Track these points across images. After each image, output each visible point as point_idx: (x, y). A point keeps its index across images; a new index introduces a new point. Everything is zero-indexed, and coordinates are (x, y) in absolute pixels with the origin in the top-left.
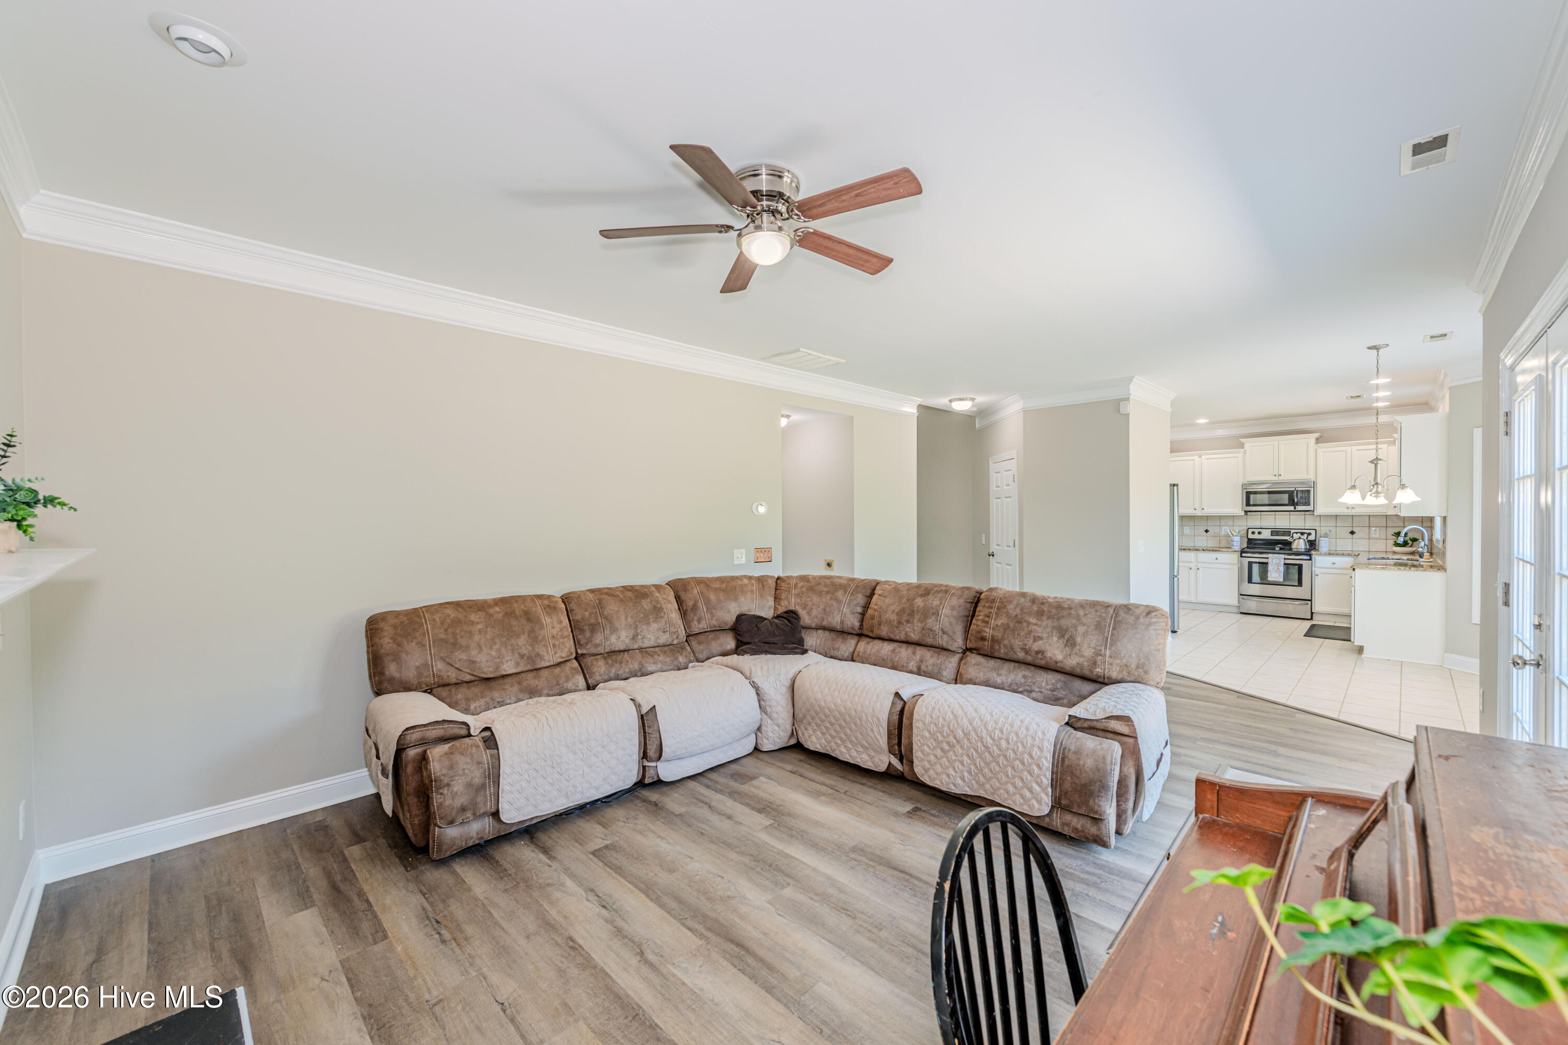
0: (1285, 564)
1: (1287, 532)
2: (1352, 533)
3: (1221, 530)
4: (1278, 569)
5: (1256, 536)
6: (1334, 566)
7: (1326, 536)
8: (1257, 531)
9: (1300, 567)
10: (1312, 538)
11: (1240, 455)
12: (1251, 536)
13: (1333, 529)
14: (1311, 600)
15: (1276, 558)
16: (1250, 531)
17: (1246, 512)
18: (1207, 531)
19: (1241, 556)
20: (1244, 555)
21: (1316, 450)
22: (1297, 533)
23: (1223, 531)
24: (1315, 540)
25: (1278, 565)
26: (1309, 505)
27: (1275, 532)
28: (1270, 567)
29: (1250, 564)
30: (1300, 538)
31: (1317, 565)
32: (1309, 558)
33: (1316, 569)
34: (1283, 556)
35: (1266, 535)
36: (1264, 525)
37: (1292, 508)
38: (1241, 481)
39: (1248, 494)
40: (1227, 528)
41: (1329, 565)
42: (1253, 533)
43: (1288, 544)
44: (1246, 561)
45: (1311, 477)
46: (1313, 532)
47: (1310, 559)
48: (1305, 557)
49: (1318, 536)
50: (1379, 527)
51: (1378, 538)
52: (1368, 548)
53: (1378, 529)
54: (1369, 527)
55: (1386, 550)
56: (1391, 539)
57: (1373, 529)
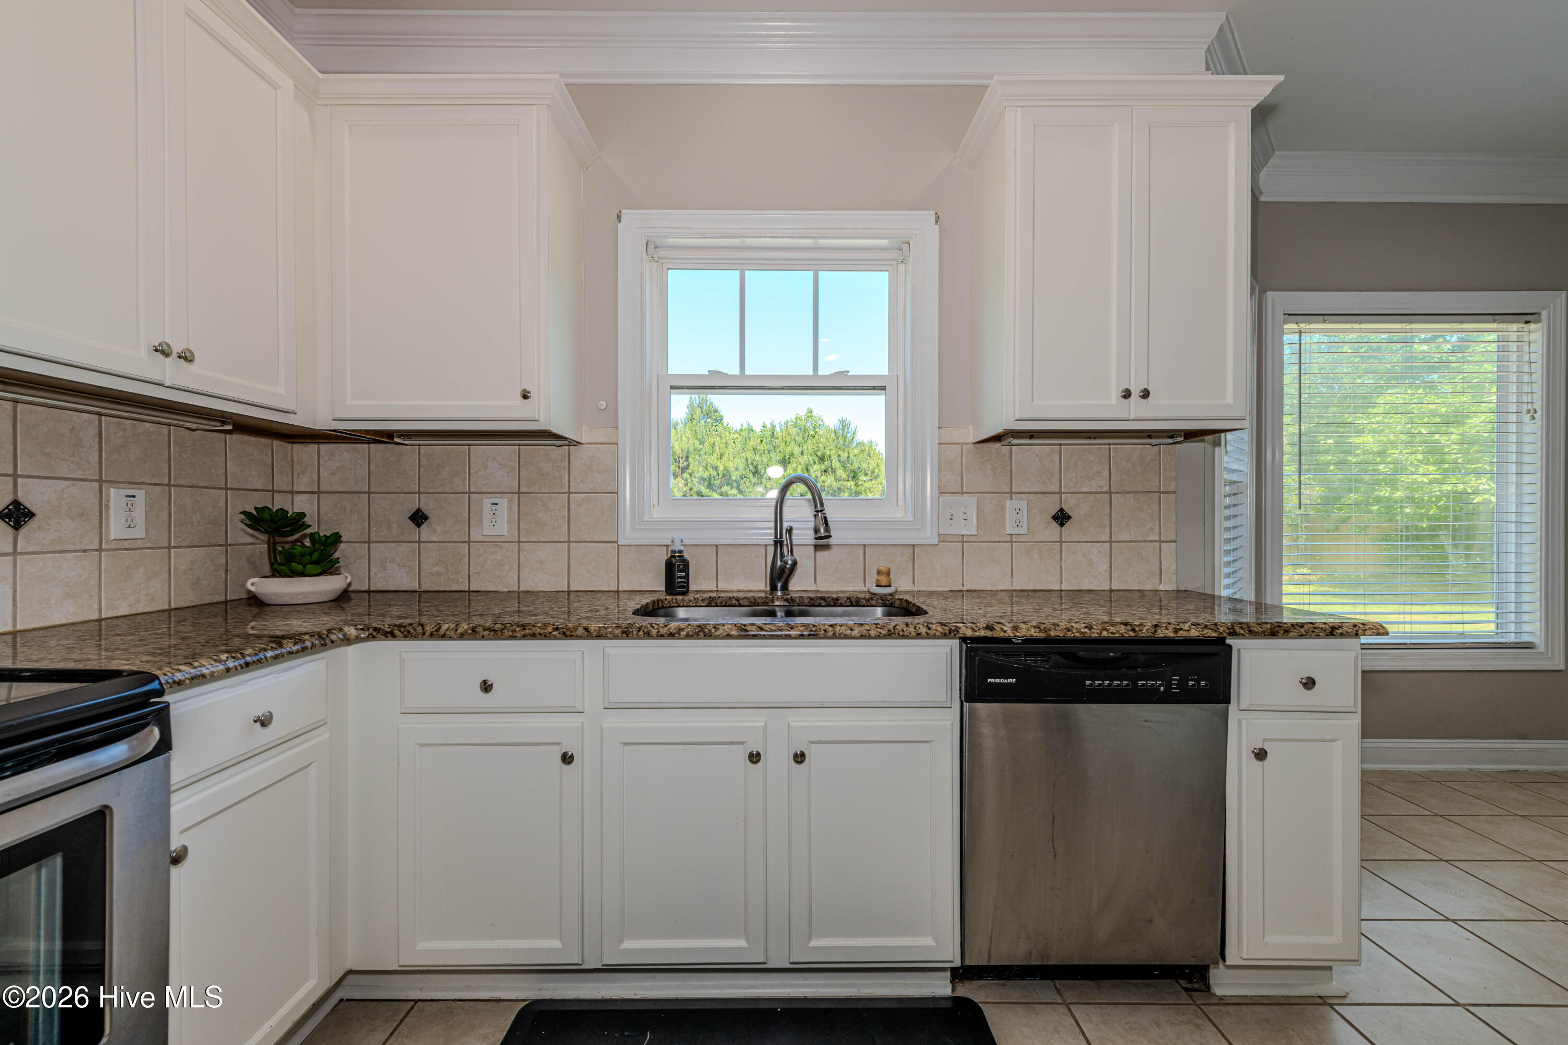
2: (16, 515)
6: (264, 735)
9: (85, 836)
31: (181, 773)
47: (164, 746)
48: (123, 748)
50: (143, 483)
51: (139, 544)
52: (96, 606)
53: (140, 494)
54: (100, 481)
55: (170, 605)
56: (186, 543)
57: (115, 495)
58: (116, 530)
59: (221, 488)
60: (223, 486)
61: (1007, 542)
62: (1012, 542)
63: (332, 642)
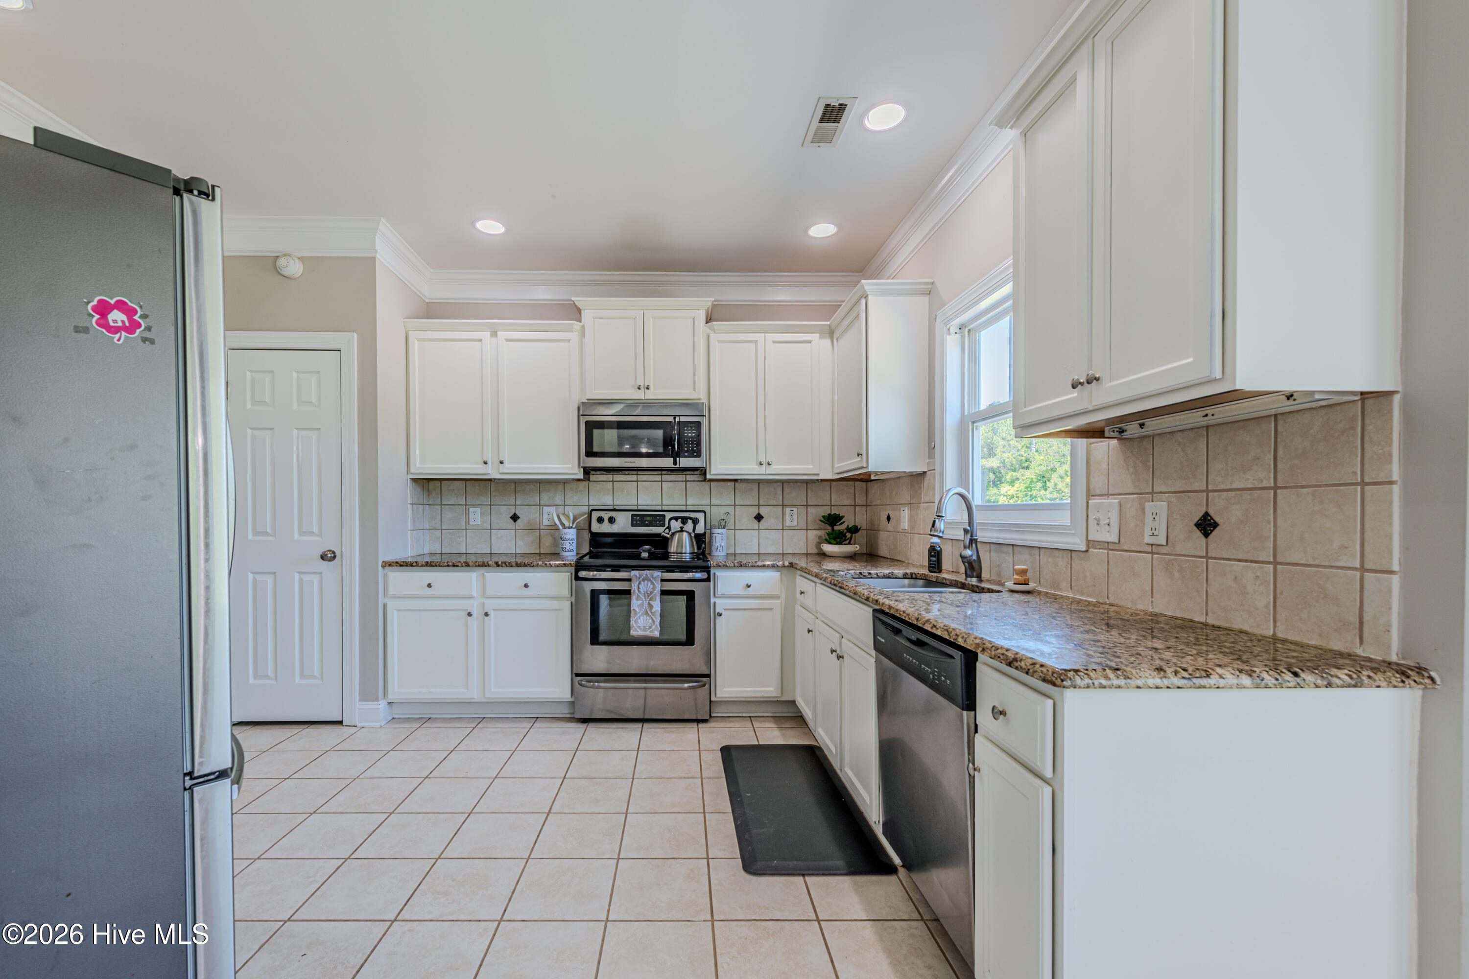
0: (664, 593)
1: (657, 519)
2: (759, 518)
3: (541, 514)
4: (651, 606)
5: (606, 528)
6: (750, 591)
7: (723, 524)
8: (606, 516)
9: (690, 596)
10: (700, 529)
11: (574, 336)
12: (596, 528)
13: (731, 510)
14: (708, 676)
15: (646, 579)
16: (595, 515)
17: (587, 471)
18: (515, 518)
19: (577, 578)
20: (583, 574)
21: (708, 337)
22: (676, 519)
23: (545, 516)
24: (705, 533)
25: (649, 595)
26: (699, 455)
27: (638, 518)
28: (635, 603)
29: (595, 594)
30: (682, 530)
31: (720, 591)
32: (704, 575)
33: (718, 601)
34: (658, 574)
35: (622, 524)
36: (621, 501)
37: (668, 462)
38: (577, 398)
39: (591, 427)
40: (553, 510)
41: (740, 590)
42: (600, 520)
43: (660, 544)
44: (588, 586)
45: (700, 395)
46: (701, 516)
47: (708, 580)
48: (699, 575)
49: (708, 527)
50: (796, 506)
51: (796, 528)
52: (782, 549)
53: (795, 509)
54: (783, 505)
55: (807, 552)
56: (813, 528)
57: (788, 510)
58: (788, 523)
59: (828, 506)
60: (829, 504)
61: (1148, 553)
62: (1152, 553)
63: (778, 566)
